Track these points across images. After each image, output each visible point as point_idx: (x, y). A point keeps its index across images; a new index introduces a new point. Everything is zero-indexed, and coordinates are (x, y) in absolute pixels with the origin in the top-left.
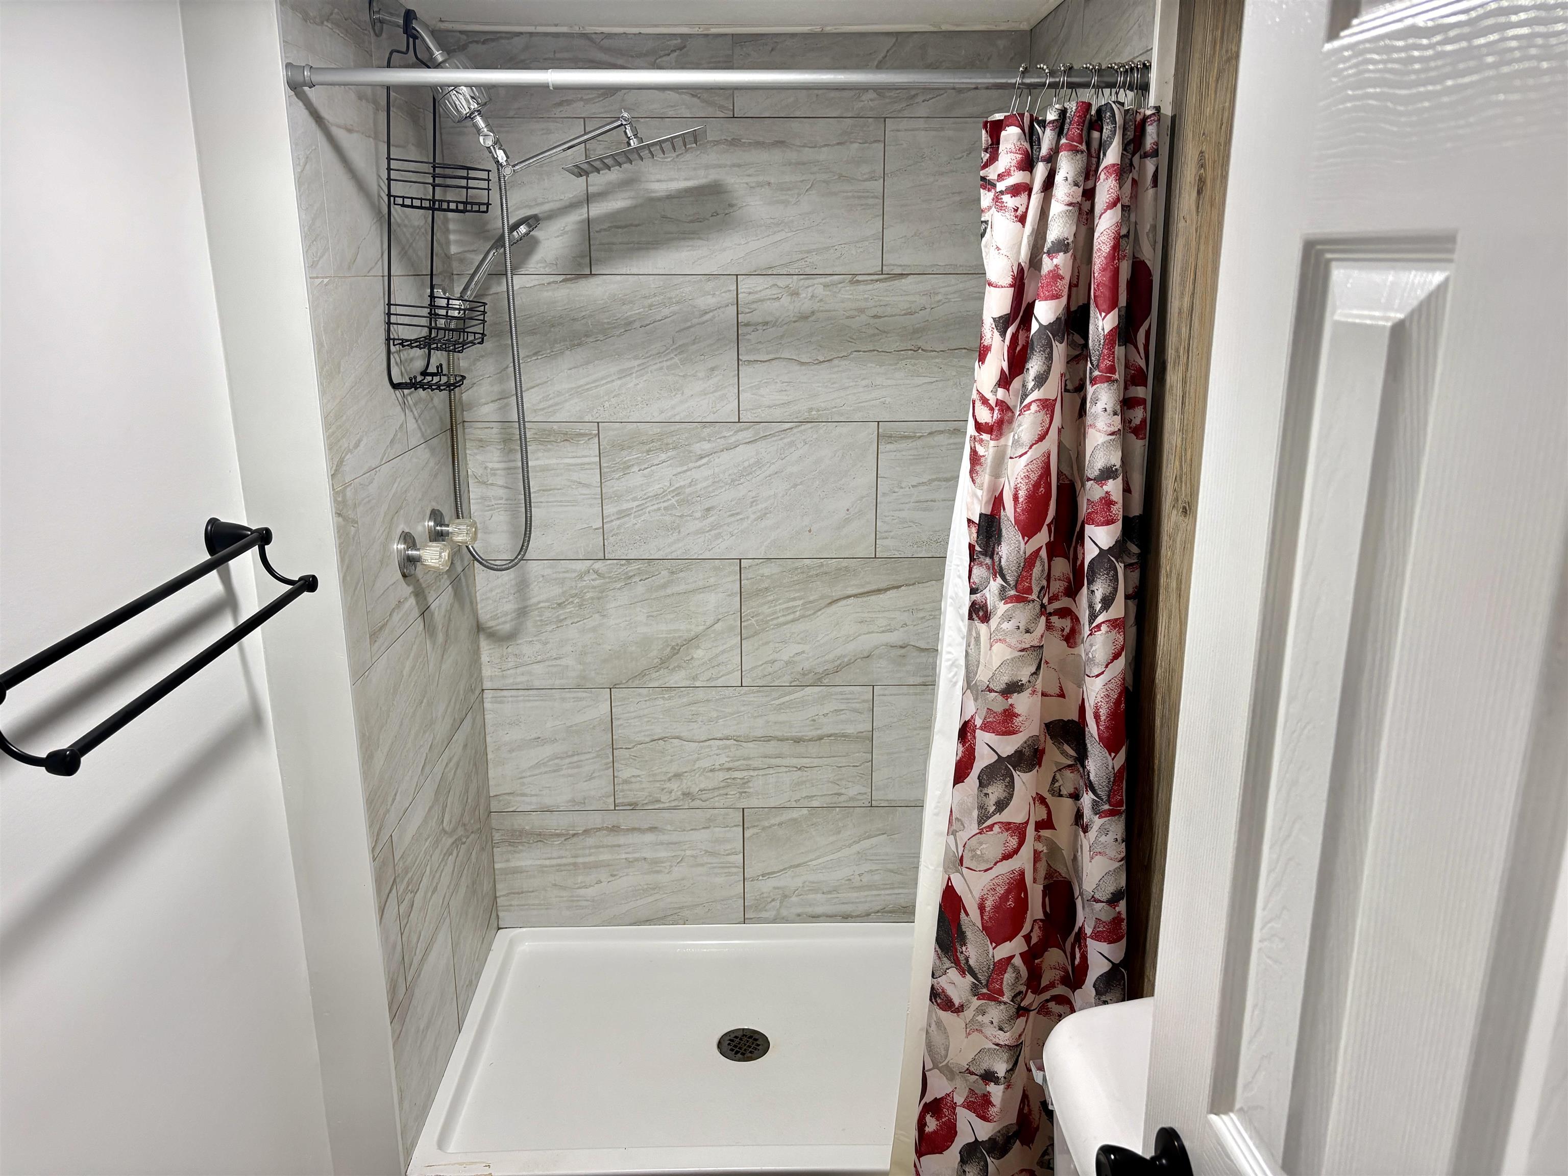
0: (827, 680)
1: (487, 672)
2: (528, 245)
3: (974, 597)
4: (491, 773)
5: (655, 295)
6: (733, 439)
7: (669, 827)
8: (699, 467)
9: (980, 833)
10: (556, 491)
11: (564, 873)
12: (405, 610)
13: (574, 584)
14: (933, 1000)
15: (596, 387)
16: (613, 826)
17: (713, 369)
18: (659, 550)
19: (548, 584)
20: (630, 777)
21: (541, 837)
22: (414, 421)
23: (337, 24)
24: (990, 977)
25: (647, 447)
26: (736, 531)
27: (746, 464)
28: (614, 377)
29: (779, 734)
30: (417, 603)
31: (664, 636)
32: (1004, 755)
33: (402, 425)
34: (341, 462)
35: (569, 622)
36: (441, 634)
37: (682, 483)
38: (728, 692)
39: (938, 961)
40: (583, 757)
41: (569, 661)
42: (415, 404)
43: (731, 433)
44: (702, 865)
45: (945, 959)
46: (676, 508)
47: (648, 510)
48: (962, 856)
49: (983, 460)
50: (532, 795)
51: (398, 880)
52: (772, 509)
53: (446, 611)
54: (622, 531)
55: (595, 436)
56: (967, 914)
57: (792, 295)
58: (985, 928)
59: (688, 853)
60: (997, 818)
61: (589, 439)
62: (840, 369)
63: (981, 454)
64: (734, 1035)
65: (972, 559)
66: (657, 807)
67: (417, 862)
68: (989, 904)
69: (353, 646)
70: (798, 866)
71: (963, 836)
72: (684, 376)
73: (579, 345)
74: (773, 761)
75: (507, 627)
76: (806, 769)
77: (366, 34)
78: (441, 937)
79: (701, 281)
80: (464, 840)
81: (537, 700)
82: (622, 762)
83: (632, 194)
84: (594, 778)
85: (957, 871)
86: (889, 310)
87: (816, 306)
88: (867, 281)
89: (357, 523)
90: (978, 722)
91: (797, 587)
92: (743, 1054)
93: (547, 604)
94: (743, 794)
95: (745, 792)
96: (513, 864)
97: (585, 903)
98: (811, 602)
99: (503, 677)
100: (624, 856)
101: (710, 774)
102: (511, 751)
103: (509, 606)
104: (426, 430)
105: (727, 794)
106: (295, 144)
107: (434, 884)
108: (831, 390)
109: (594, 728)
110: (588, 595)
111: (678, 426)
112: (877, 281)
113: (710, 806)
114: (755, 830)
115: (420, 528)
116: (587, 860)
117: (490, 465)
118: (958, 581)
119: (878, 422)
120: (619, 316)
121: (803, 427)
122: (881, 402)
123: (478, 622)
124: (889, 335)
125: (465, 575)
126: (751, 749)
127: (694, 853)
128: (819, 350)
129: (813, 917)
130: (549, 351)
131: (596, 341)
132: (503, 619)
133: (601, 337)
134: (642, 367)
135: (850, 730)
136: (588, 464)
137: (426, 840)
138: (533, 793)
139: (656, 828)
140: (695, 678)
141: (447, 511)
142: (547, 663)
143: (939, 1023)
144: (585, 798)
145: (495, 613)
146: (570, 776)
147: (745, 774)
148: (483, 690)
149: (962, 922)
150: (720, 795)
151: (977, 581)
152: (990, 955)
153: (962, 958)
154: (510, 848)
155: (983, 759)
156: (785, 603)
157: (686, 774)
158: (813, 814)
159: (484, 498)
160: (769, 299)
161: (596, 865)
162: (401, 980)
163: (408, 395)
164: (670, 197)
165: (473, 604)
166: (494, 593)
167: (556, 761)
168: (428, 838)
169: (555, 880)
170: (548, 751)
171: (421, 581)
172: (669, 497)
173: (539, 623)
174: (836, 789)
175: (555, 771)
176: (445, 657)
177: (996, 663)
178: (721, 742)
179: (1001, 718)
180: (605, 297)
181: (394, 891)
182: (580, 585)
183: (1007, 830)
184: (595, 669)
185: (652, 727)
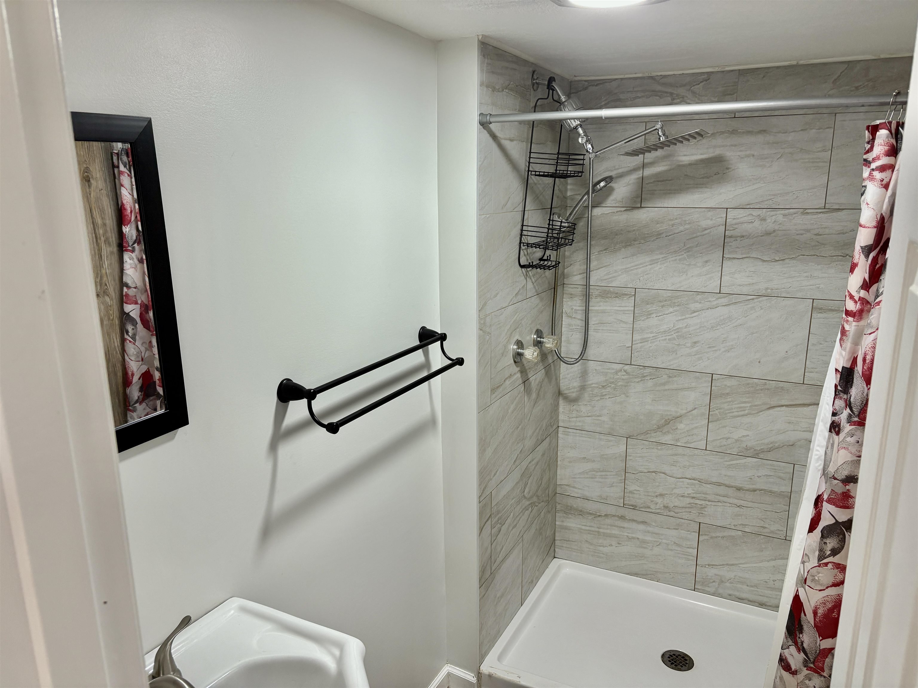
0: (762, 456)
1: (561, 417)
2: (608, 191)
3: (834, 418)
4: (559, 472)
5: (676, 219)
6: (715, 303)
7: (654, 524)
8: (692, 317)
9: (819, 566)
10: (608, 324)
11: (592, 535)
12: (513, 379)
13: (612, 376)
14: (780, 663)
15: (637, 269)
16: (622, 516)
17: (707, 262)
18: (663, 363)
19: (598, 375)
20: (634, 490)
21: (581, 513)
22: (532, 284)
23: (511, 90)
24: (816, 658)
25: (662, 304)
26: (712, 357)
27: (722, 318)
28: (647, 264)
29: (727, 482)
30: (521, 377)
31: (661, 412)
32: (840, 521)
33: (524, 286)
34: (485, 304)
35: (607, 397)
36: (534, 394)
37: (681, 326)
38: (696, 452)
39: (785, 639)
40: (608, 473)
41: (605, 418)
42: (534, 275)
43: (714, 299)
44: (671, 550)
45: (789, 639)
46: (675, 340)
47: (658, 339)
48: (806, 578)
49: (847, 333)
50: (579, 489)
51: (492, 516)
52: (735, 346)
53: (539, 382)
54: (643, 350)
55: (633, 295)
56: (805, 615)
57: (761, 220)
58: (816, 626)
59: (664, 541)
60: (831, 559)
61: (629, 297)
62: (790, 265)
63: (847, 330)
64: (673, 653)
65: (836, 395)
66: (648, 510)
67: (506, 509)
68: (820, 612)
69: (480, 395)
70: (733, 565)
71: (809, 566)
72: (688, 265)
73: (630, 245)
74: (722, 498)
75: (574, 395)
76: (743, 507)
77: (528, 91)
78: (516, 552)
79: (704, 211)
80: (537, 504)
81: (586, 437)
82: (631, 481)
83: (669, 163)
84: (613, 486)
85: (803, 587)
86: (827, 231)
87: (776, 228)
88: (813, 212)
89: (490, 334)
90: (825, 497)
91: (747, 395)
92: (676, 665)
93: (596, 385)
94: (701, 514)
95: (702, 513)
96: (565, 524)
97: (602, 555)
98: (756, 406)
99: (570, 421)
100: (626, 534)
101: (682, 498)
102: (570, 462)
103: (576, 384)
104: (538, 289)
105: (690, 512)
106: (480, 151)
107: (515, 523)
108: (782, 278)
109: (616, 458)
110: (620, 383)
111: (682, 293)
112: (820, 213)
113: (680, 517)
114: (706, 537)
115: (528, 338)
116: (605, 531)
117: (575, 308)
118: (827, 406)
119: (813, 299)
120: (654, 230)
121: (761, 299)
122: (816, 287)
123: (559, 390)
124: (826, 246)
125: (554, 365)
126: (708, 488)
127: (667, 542)
128: (776, 253)
129: (739, 599)
130: (613, 248)
131: (639, 243)
132: (573, 390)
133: (643, 241)
134: (664, 259)
135: (775, 489)
136: (628, 311)
137: (513, 499)
138: (579, 487)
139: (646, 522)
140: (678, 440)
141: (546, 330)
142: (593, 417)
143: (781, 678)
144: (607, 497)
145: (568, 387)
146: (601, 482)
147: (703, 502)
148: (558, 427)
149: (802, 619)
150: (686, 512)
151: (837, 408)
152: (818, 644)
153: (799, 641)
154: (564, 515)
155: (826, 521)
156: (738, 404)
157: (667, 495)
158: (744, 536)
159: (570, 325)
160: (746, 222)
161: (610, 536)
162: (488, 568)
163: (529, 271)
164: (690, 165)
165: (557, 380)
166: (569, 376)
167: (594, 473)
168: (514, 498)
169: (587, 538)
170: (588, 466)
171: (525, 365)
172: (672, 333)
173: (591, 395)
174: (762, 524)
175: (592, 478)
176: (535, 406)
177: (840, 462)
178: (690, 481)
179: (840, 497)
180: (648, 220)
181: (490, 520)
182: (616, 377)
183: (837, 568)
184: (620, 426)
185: (649, 464)
